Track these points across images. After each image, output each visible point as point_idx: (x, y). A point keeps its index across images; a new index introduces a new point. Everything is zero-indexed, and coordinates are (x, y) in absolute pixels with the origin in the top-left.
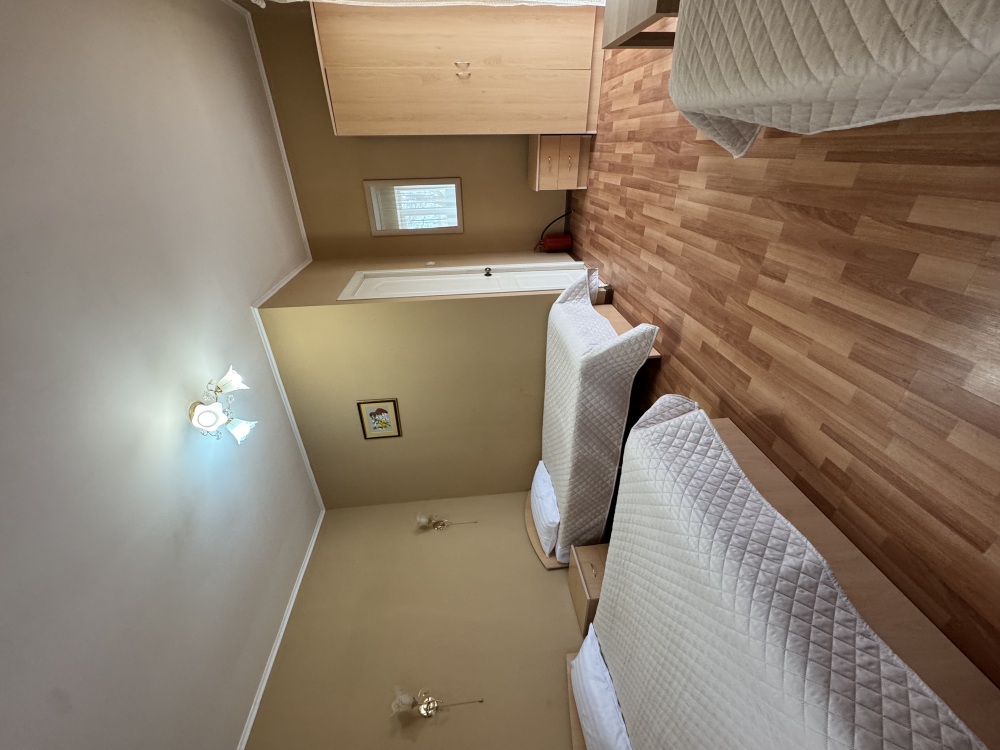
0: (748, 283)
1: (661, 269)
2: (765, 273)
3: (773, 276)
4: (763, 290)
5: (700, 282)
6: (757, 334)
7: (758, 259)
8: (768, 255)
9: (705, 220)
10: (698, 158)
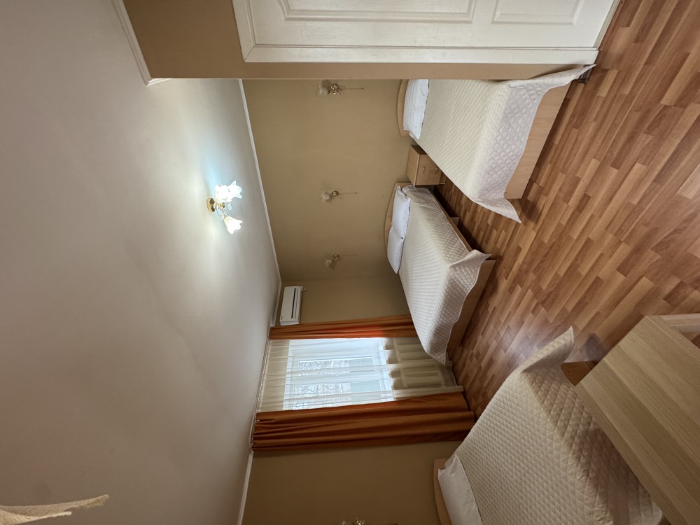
0: (537, 291)
1: (569, 204)
2: (537, 304)
3: (535, 308)
4: (532, 300)
5: (548, 253)
6: (519, 289)
7: (543, 303)
8: (543, 309)
9: (578, 269)
10: (625, 275)
